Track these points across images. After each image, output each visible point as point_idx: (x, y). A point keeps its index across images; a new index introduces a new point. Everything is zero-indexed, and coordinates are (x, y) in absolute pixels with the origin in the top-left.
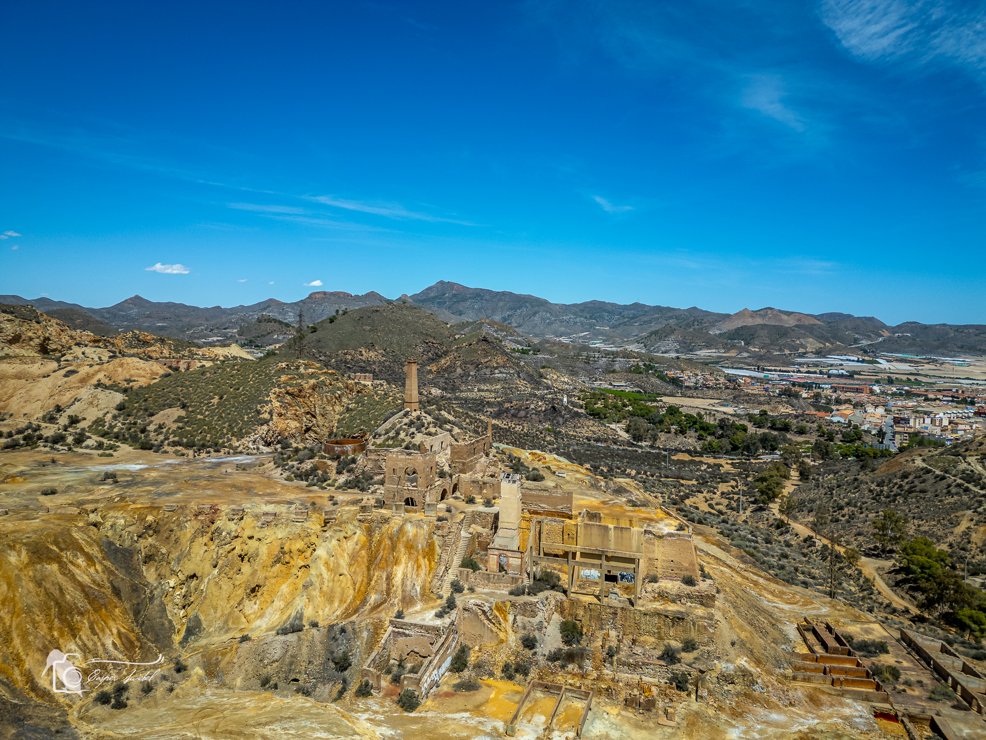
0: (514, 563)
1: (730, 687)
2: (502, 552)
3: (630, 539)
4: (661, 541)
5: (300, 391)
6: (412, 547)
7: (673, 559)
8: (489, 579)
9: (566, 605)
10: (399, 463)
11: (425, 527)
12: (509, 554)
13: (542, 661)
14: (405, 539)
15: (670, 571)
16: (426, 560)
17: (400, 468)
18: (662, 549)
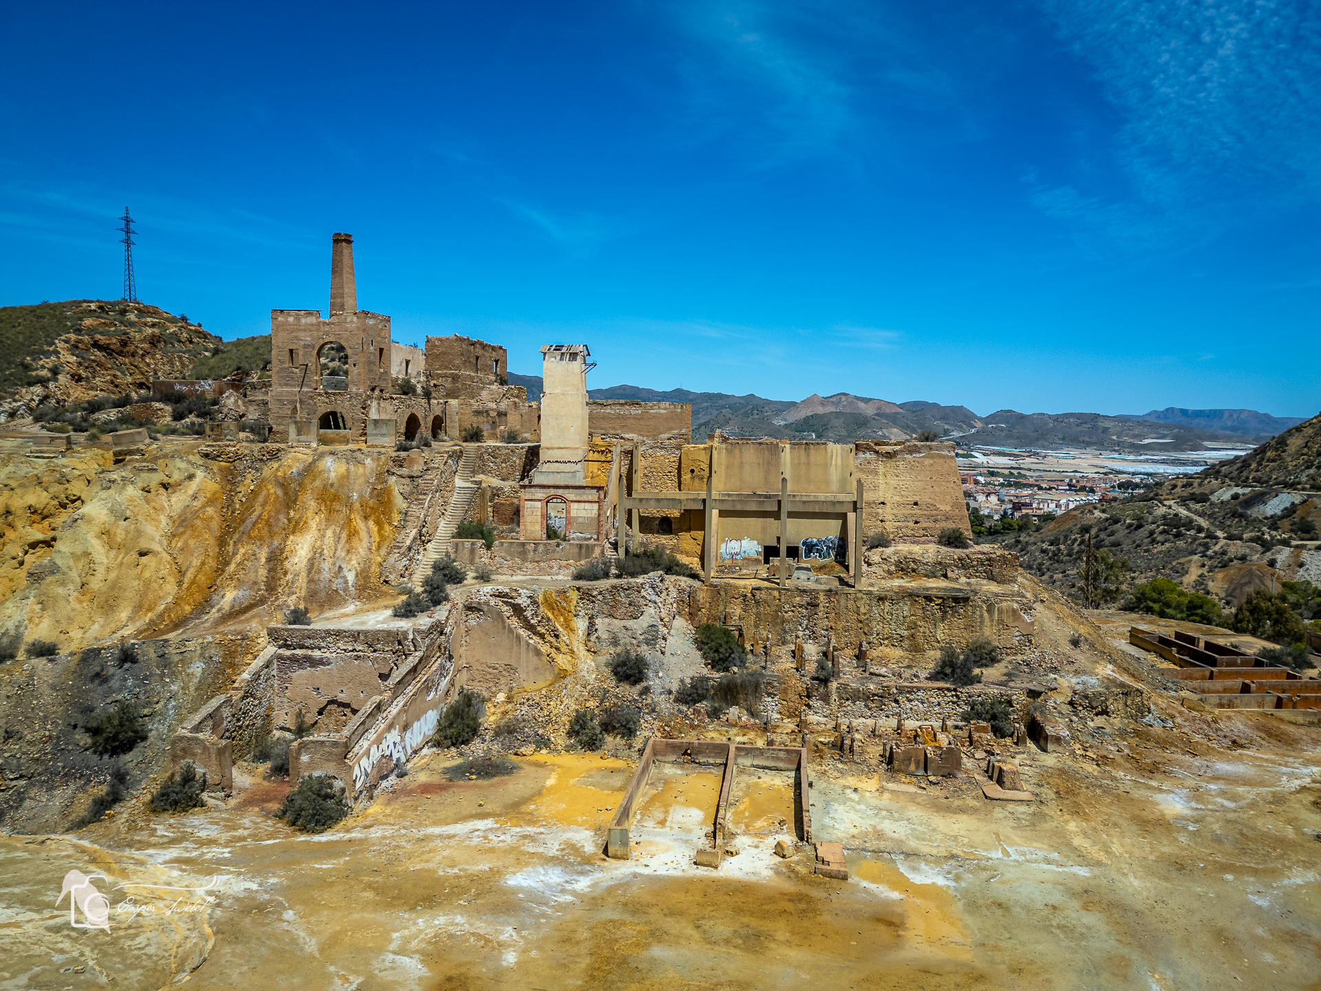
0: (583, 514)
1: (1100, 721)
2: (552, 491)
3: (826, 466)
4: (892, 463)
5: (124, 344)
6: (336, 498)
7: (917, 499)
8: (523, 554)
9: (703, 596)
10: (302, 334)
11: (368, 461)
12: (570, 495)
13: (665, 705)
14: (318, 483)
15: (911, 524)
16: (371, 523)
17: (305, 346)
18: (893, 481)
